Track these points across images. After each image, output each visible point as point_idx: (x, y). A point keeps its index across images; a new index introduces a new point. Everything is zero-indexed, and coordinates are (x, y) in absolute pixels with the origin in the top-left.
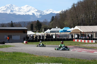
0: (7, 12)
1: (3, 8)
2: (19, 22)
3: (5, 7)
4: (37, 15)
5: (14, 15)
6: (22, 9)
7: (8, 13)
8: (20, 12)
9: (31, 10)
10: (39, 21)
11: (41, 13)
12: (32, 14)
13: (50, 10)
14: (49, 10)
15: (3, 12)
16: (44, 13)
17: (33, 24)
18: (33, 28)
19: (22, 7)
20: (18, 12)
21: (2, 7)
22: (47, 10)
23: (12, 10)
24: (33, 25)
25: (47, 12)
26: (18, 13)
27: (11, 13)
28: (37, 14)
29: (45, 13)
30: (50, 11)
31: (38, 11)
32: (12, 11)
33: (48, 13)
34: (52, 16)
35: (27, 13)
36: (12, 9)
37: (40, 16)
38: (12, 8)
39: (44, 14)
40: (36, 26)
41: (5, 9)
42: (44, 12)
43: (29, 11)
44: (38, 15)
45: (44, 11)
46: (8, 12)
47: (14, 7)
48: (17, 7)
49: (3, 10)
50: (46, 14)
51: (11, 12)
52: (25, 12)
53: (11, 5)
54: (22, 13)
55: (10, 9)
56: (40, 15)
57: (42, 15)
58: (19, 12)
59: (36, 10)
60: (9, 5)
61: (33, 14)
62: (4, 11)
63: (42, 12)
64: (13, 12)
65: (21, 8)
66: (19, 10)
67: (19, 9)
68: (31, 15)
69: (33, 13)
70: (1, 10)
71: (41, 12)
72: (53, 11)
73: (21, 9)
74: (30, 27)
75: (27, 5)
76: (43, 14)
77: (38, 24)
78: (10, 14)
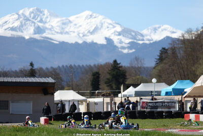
0: (25, 32)
1: (12, 20)
2: (61, 66)
3: (16, 16)
4: (119, 45)
5: (48, 45)
6: (74, 23)
7: (27, 37)
8: (67, 33)
9: (100, 29)
10: (118, 62)
11: (135, 39)
12: (104, 42)
13: (165, 30)
14: (160, 30)
15: (9, 34)
16: (145, 38)
17: (99, 74)
18: (100, 87)
19: (72, 18)
20: (58, 33)
21: (7, 18)
22: (155, 30)
23: (39, 27)
24: (98, 77)
25: (152, 35)
26: (58, 38)
27: (37, 37)
28: (122, 42)
29: (148, 37)
30: (162, 31)
31: (125, 32)
32: (39, 30)
33: (158, 37)
34: (161, 49)
35: (89, 39)
36: (40, 24)
37: (130, 48)
38: (41, 21)
39: (143, 40)
40: (108, 79)
41: (17, 24)
42: (142, 35)
43: (96, 30)
44: (124, 45)
45: (145, 32)
46: (28, 33)
47: (47, 17)
48: (57, 16)
49: (11, 26)
50: (149, 40)
51: (35, 33)
52: (81, 35)
53: (38, 10)
54: (71, 39)
55: (35, 23)
56: (132, 45)
57: (139, 44)
58: (61, 33)
59: (119, 29)
60: (31, 10)
61: (109, 40)
62: (13, 29)
63: (137, 33)
64: (44, 35)
65: (70, 22)
66: (63, 28)
67: (64, 24)
68: (101, 44)
69: (107, 36)
70: (2, 26)
71: (133, 34)
72: (175, 31)
73: (69, 25)
74: (90, 83)
75: (88, 13)
76: (141, 42)
77: (115, 73)
78: (32, 41)
